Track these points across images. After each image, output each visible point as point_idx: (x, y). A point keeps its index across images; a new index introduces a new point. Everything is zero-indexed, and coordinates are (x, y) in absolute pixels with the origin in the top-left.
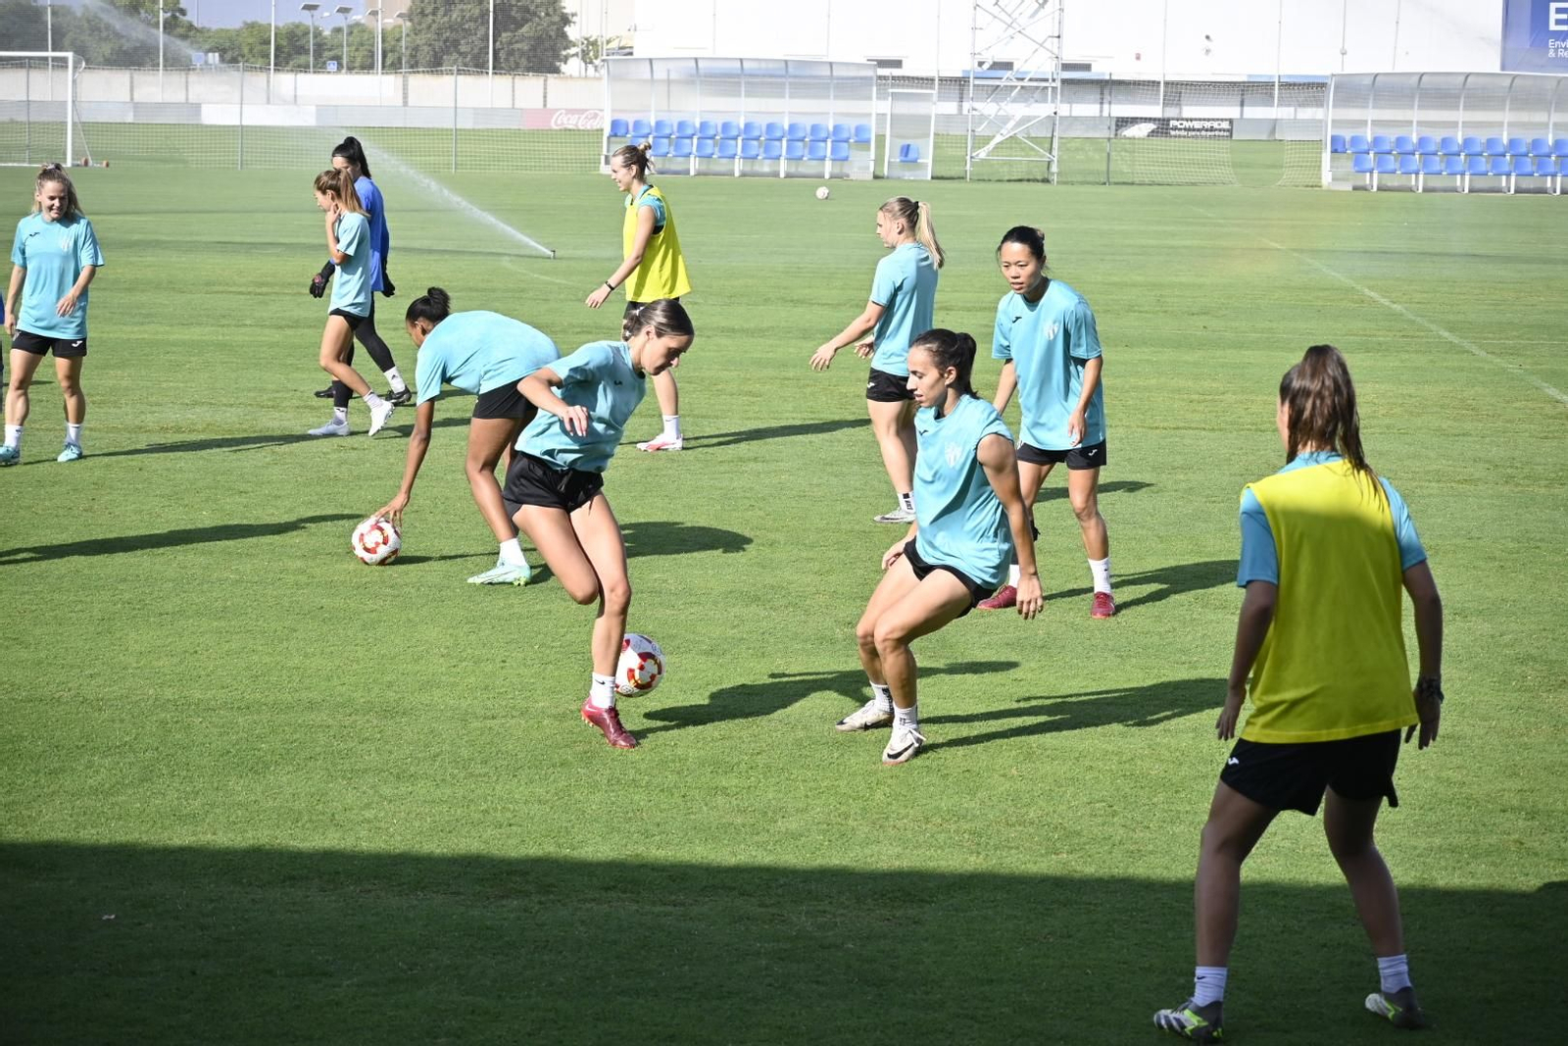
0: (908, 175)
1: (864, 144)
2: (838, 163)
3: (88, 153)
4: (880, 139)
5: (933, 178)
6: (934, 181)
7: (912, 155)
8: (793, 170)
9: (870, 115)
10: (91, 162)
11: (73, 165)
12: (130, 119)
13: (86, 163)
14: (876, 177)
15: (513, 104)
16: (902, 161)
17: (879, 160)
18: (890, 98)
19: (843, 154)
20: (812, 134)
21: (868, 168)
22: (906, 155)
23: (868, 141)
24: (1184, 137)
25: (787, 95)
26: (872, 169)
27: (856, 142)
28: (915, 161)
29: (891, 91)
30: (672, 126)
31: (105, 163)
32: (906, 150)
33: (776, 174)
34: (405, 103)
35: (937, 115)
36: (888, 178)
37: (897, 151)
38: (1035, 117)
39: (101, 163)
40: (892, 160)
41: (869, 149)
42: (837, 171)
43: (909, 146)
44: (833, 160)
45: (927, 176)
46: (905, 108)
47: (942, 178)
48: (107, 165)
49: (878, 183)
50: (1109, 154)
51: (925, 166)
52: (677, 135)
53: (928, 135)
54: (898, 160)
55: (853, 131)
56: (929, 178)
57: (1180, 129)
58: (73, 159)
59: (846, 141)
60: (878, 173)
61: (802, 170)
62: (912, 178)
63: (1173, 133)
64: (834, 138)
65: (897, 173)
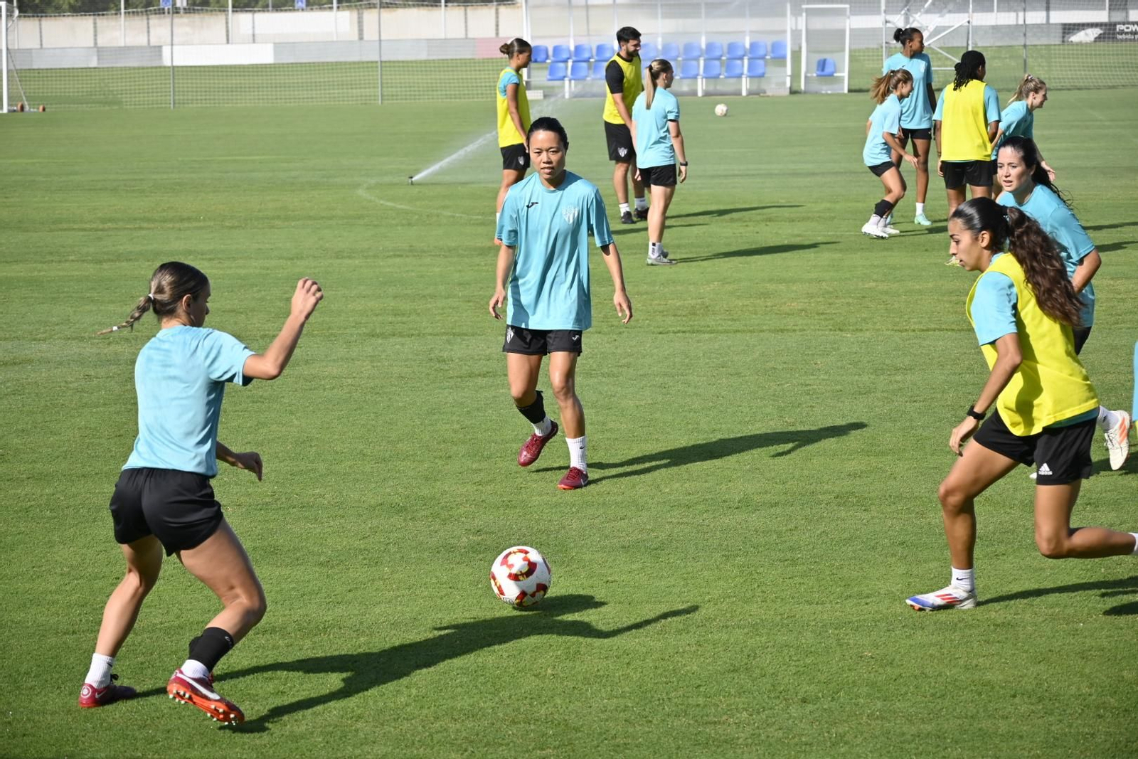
0: (826, 89)
1: (780, 60)
2: (756, 80)
3: (24, 98)
4: (796, 55)
5: (850, 91)
6: (850, 94)
7: (828, 70)
8: (711, 88)
9: (784, 32)
10: (27, 108)
11: (9, 111)
12: (94, 63)
13: (22, 108)
14: (793, 92)
15: (466, 34)
16: (818, 76)
17: (795, 76)
18: (804, 14)
19: (760, 71)
20: (729, 53)
21: (784, 83)
22: (823, 70)
23: (784, 58)
24: (1130, 40)
25: (703, 15)
26: (788, 84)
27: (772, 58)
28: (831, 75)
29: (804, 6)
30: (591, 49)
31: (41, 108)
32: (822, 65)
33: (694, 93)
34: (361, 38)
35: (851, 30)
36: (805, 92)
37: (814, 66)
38: (949, 27)
39: (38, 108)
40: (809, 75)
41: (785, 66)
42: (755, 88)
43: (824, 61)
44: (751, 77)
45: (843, 89)
46: (819, 24)
47: (860, 91)
48: (44, 109)
49: (795, 98)
50: (1025, 61)
51: (841, 80)
52: (596, 58)
53: (843, 50)
54: (815, 75)
55: (769, 48)
56: (846, 91)
57: (1127, 33)
58: (9, 105)
59: (763, 58)
60: (795, 88)
61: (720, 88)
62: (829, 92)
63: (1119, 37)
64: (750, 56)
65: (815, 87)
